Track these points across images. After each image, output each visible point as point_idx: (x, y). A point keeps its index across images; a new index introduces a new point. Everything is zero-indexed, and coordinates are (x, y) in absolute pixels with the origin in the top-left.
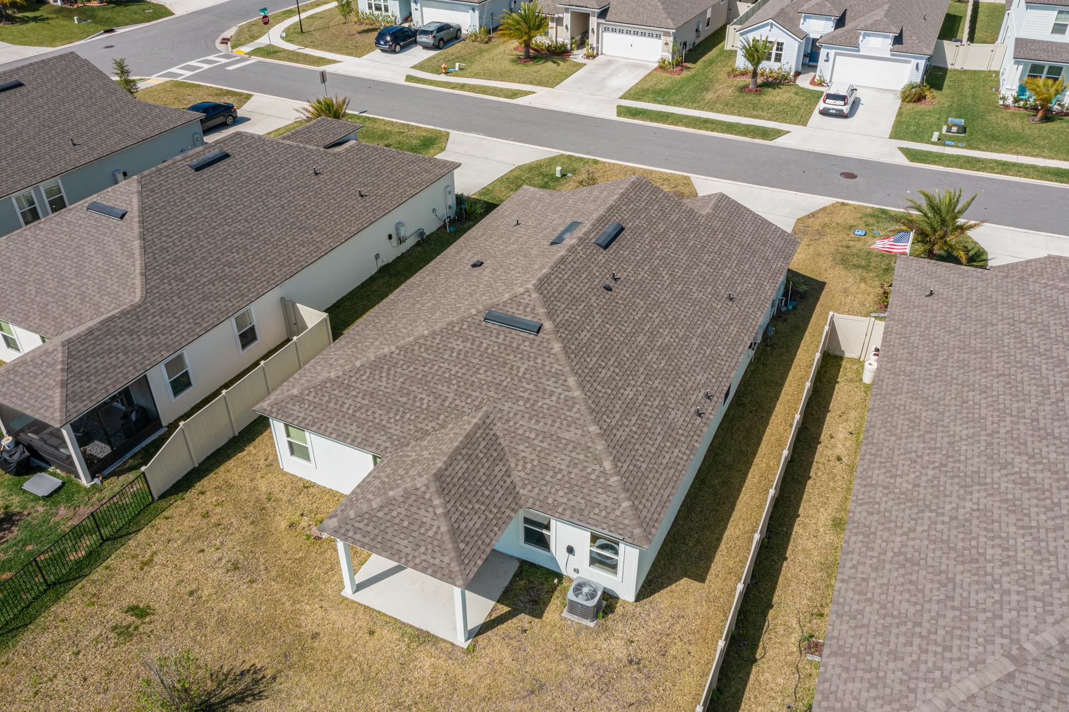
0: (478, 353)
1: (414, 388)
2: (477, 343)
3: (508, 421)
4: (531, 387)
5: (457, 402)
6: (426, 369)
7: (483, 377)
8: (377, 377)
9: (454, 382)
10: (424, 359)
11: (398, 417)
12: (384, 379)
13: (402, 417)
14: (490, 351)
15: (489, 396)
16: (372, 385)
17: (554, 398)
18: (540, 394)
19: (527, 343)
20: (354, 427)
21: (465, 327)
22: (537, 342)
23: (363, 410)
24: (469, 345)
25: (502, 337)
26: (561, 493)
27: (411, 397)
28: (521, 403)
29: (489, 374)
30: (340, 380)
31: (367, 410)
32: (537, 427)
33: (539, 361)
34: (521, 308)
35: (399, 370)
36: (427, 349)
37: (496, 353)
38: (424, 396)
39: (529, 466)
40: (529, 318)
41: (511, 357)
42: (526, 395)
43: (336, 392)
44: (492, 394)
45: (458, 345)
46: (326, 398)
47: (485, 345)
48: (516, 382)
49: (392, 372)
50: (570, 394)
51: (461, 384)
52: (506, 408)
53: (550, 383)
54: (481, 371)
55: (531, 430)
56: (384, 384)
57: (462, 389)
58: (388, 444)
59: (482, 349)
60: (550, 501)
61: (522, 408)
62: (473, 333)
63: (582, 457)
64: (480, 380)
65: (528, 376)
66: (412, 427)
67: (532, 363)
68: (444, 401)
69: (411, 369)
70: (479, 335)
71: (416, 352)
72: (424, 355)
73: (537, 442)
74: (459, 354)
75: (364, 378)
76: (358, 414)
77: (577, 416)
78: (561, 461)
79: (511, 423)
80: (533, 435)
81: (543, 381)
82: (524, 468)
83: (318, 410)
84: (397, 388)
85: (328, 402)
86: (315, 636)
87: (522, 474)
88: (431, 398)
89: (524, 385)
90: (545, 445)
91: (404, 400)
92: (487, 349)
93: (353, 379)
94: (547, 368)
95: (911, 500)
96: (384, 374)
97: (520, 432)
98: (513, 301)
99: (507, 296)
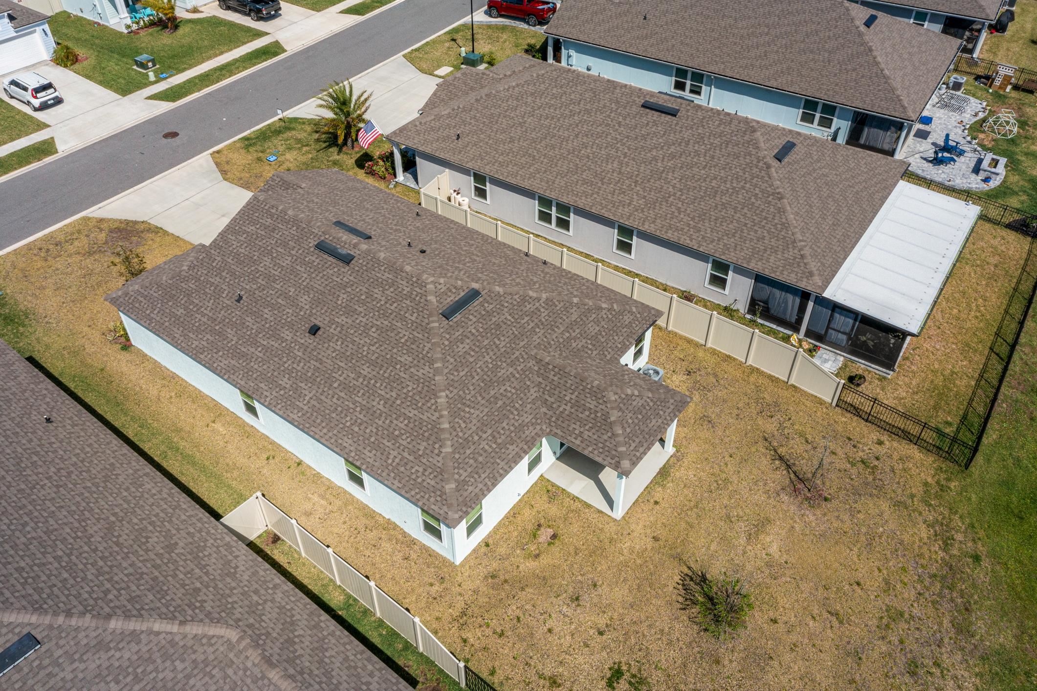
0: (479, 338)
1: (492, 393)
2: (469, 335)
3: (549, 343)
4: (526, 319)
5: (519, 368)
6: (477, 377)
7: (503, 344)
8: (467, 415)
9: (499, 363)
10: (466, 375)
11: (516, 413)
12: (472, 411)
13: (517, 409)
14: (481, 330)
15: (523, 346)
16: (475, 421)
17: (542, 310)
18: (535, 316)
19: (486, 305)
20: (511, 447)
21: (448, 336)
22: (488, 298)
23: (498, 436)
24: (468, 341)
25: (471, 317)
26: (616, 338)
27: (500, 397)
28: (537, 330)
29: (502, 339)
30: (456, 445)
31: (499, 433)
32: (562, 329)
33: (506, 305)
34: (449, 294)
35: (468, 397)
36: (457, 370)
37: (485, 327)
38: (503, 388)
39: (590, 346)
40: (462, 294)
41: (494, 319)
42: (532, 325)
43: (468, 452)
44: (522, 344)
45: (462, 348)
46: (471, 461)
47: (474, 331)
48: (518, 326)
49: (468, 403)
50: (543, 300)
51: (504, 359)
52: (538, 341)
53: (528, 306)
54: (498, 342)
55: (562, 333)
56: (477, 412)
57: (509, 361)
58: (538, 427)
59: (477, 334)
60: (620, 346)
61: (542, 331)
62: (457, 334)
63: (594, 316)
64: (505, 346)
65: (516, 317)
66: (529, 406)
67: (506, 310)
68: (514, 376)
69: (471, 388)
70: (461, 330)
71: (456, 379)
72: (462, 374)
73: (573, 334)
74: (473, 350)
75: (463, 425)
76: (499, 441)
77: (562, 304)
78: (593, 329)
79: (552, 342)
80: (567, 335)
81: (525, 309)
82: (590, 349)
83: (480, 471)
84: (487, 404)
85: (476, 461)
87: (595, 353)
88: (508, 384)
89: (523, 322)
90: (577, 331)
91: (500, 403)
92: (478, 331)
93: (461, 434)
94: (515, 303)
96: (467, 409)
97: (561, 340)
98: (439, 296)
99: (432, 298)
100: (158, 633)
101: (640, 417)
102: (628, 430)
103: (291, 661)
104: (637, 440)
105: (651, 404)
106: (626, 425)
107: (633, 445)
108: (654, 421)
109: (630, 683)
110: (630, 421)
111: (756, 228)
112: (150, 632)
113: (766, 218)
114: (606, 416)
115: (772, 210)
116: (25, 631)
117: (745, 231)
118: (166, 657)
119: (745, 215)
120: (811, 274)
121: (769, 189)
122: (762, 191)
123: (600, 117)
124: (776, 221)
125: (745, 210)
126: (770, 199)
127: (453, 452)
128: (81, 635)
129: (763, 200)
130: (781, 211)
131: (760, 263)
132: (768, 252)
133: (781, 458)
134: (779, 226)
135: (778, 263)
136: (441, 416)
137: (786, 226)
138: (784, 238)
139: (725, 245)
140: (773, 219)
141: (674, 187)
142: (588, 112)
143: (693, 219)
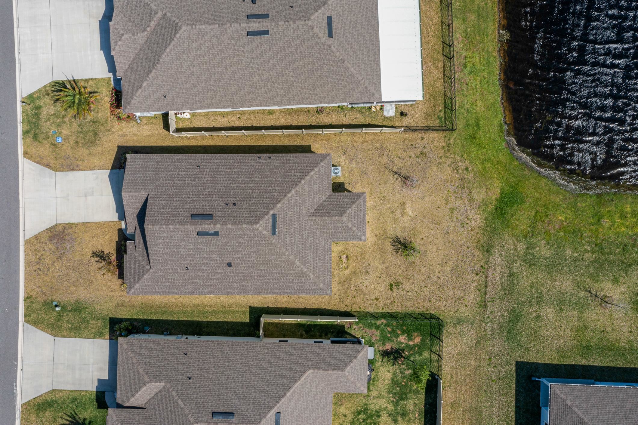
0: (289, 231)
1: (308, 245)
2: (285, 233)
3: (309, 209)
4: (295, 207)
5: (308, 228)
6: (300, 245)
7: (297, 225)
8: (308, 260)
9: (301, 233)
10: (297, 248)
11: (319, 245)
12: (308, 258)
13: (318, 243)
14: (287, 227)
15: (303, 219)
16: (311, 260)
17: (297, 198)
18: (297, 203)
19: (281, 216)
20: (326, 257)
21: (281, 241)
22: (279, 213)
23: (320, 258)
24: (287, 236)
25: (280, 226)
26: (325, 183)
27: (311, 245)
28: (302, 208)
29: (295, 223)
30: (313, 272)
31: (320, 256)
32: (308, 199)
33: (286, 209)
34: (267, 225)
35: (303, 254)
36: (293, 249)
37: (287, 225)
38: (309, 241)
39: (320, 196)
40: (271, 220)
41: (287, 219)
42: (299, 208)
43: (317, 271)
44: (302, 219)
45: (288, 240)
46: (320, 273)
47: (286, 230)
48: (295, 213)
49: (305, 256)
50: (294, 194)
51: (301, 231)
52: (305, 212)
53: (292, 202)
54: (295, 226)
55: (309, 200)
56: (309, 256)
57: (303, 229)
58: (328, 243)
59: (287, 230)
60: (328, 185)
61: (303, 207)
62: (282, 237)
63: (312, 182)
64: (298, 225)
65: (292, 210)
66: (320, 239)
67: (287, 211)
68: (309, 233)
69: (301, 250)
70: (282, 234)
71: (295, 252)
72: (295, 249)
73: (312, 197)
74: (291, 237)
75: (309, 265)
76: (322, 259)
77: (300, 188)
78: (316, 187)
79: (309, 208)
80: (311, 199)
81: (292, 204)
82: (321, 197)
83: (325, 273)
84: (310, 251)
85: (321, 271)
86: (376, 236)
87: (323, 197)
88: (309, 238)
89: (295, 210)
90: (312, 194)
91: (313, 246)
92: (287, 229)
93: (311, 268)
94: (287, 205)
95: (289, 89)
96: (306, 259)
97: (311, 204)
98: (265, 229)
99: (264, 232)
100: (297, 386)
101: (357, 217)
102: (357, 226)
103: (330, 365)
104: (361, 226)
105: (356, 209)
106: (355, 225)
107: (361, 229)
108: (361, 214)
109: (396, 285)
110: (355, 222)
111: (340, 82)
112: (296, 388)
113: (342, 75)
114: (347, 227)
115: (343, 70)
116: (275, 413)
117: (337, 86)
118: (303, 388)
119: (332, 78)
120: (373, 94)
121: (336, 59)
122: (333, 61)
123: (231, 52)
124: (347, 75)
125: (331, 75)
126: (339, 64)
127: (314, 275)
128: (285, 402)
129: (336, 66)
130: (347, 68)
131: (350, 99)
132: (351, 92)
133: (396, 173)
134: (349, 77)
135: (358, 95)
136: (302, 268)
137: (352, 75)
138: (355, 81)
139: (331, 96)
140: (345, 74)
141: (292, 77)
142: (222, 51)
143: (311, 90)
